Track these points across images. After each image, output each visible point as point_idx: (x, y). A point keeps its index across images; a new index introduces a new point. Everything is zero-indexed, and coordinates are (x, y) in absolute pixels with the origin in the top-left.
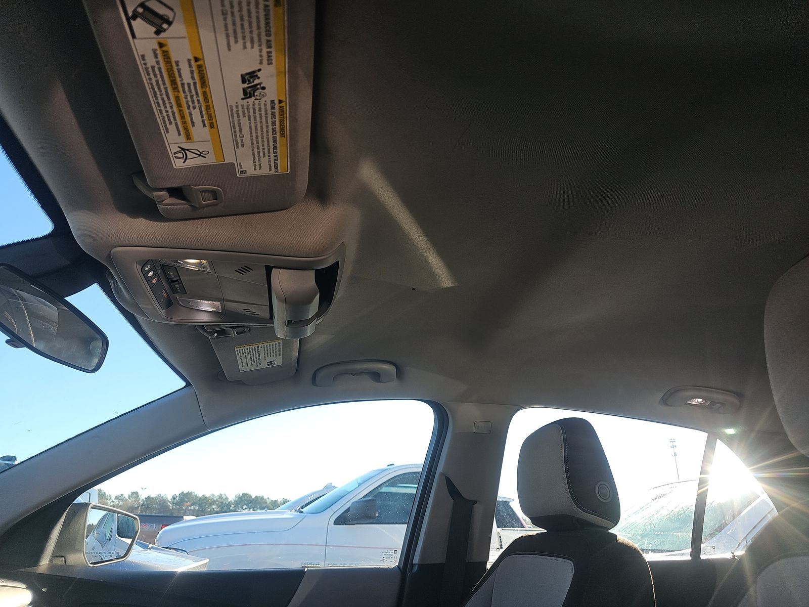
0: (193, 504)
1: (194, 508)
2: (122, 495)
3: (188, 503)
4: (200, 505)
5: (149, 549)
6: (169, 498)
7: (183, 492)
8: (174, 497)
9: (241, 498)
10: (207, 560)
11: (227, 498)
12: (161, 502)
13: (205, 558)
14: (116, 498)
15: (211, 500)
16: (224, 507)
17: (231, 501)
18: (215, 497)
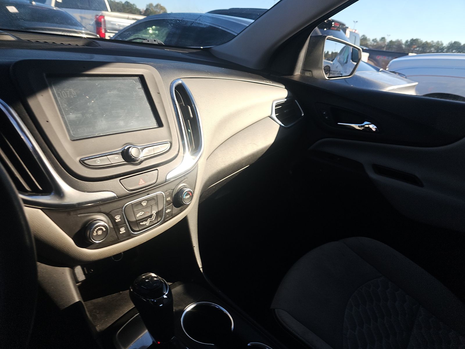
0: (418, 47)
1: (419, 50)
2: (376, 39)
3: (415, 46)
4: (423, 48)
5: (381, 71)
6: (404, 42)
7: (413, 39)
8: (407, 42)
9: (453, 45)
10: (416, 83)
11: (442, 44)
12: (398, 44)
13: (415, 81)
14: (373, 40)
15: (431, 44)
16: (439, 49)
17: (445, 46)
18: (434, 43)
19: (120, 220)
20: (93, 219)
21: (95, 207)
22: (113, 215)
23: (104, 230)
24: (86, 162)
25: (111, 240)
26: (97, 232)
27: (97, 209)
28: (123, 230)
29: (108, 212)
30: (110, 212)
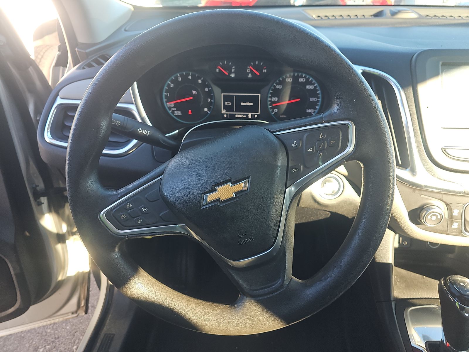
19: (457, 215)
20: (432, 204)
21: (439, 194)
22: (452, 208)
23: (439, 217)
24: (447, 150)
25: (440, 229)
26: (431, 216)
27: (440, 196)
28: (455, 225)
29: (448, 203)
30: (451, 204)
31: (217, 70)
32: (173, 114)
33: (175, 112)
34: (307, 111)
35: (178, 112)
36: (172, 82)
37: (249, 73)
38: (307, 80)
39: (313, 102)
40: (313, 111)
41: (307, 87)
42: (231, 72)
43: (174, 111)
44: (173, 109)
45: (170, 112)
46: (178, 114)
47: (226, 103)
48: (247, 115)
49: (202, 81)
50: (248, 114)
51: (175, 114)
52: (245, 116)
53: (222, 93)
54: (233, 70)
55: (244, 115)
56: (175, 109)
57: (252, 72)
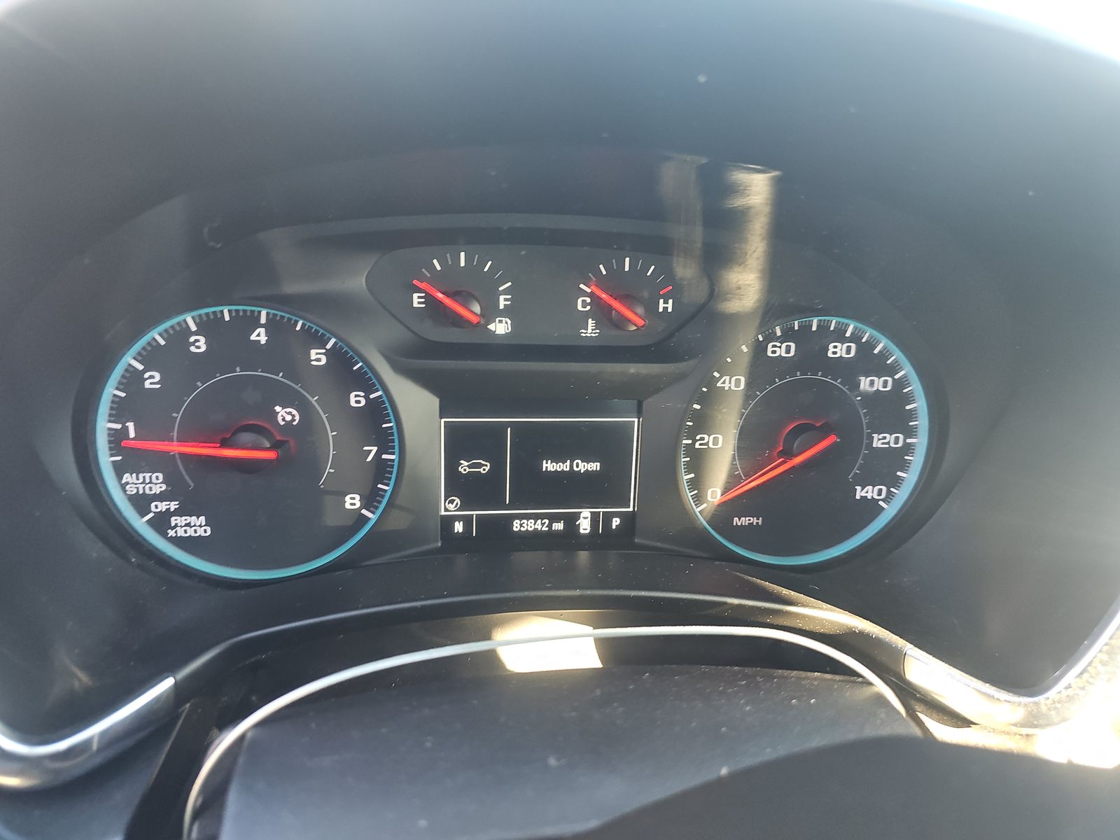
31: (417, 300)
32: (164, 534)
33: (173, 521)
34: (860, 493)
35: (193, 520)
36: (151, 357)
37: (586, 316)
38: (865, 349)
39: (889, 451)
40: (883, 495)
41: (864, 383)
42: (491, 313)
43: (168, 514)
44: (163, 506)
45: (140, 524)
46: (191, 532)
47: (464, 467)
48: (571, 520)
49: (328, 354)
50: (577, 515)
51: (171, 533)
52: (558, 526)
53: (441, 418)
54: (503, 302)
55: (554, 518)
56: (173, 506)
57: (601, 311)
